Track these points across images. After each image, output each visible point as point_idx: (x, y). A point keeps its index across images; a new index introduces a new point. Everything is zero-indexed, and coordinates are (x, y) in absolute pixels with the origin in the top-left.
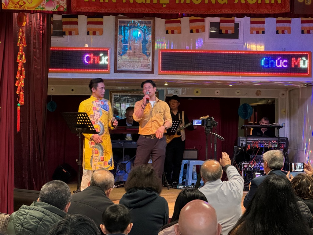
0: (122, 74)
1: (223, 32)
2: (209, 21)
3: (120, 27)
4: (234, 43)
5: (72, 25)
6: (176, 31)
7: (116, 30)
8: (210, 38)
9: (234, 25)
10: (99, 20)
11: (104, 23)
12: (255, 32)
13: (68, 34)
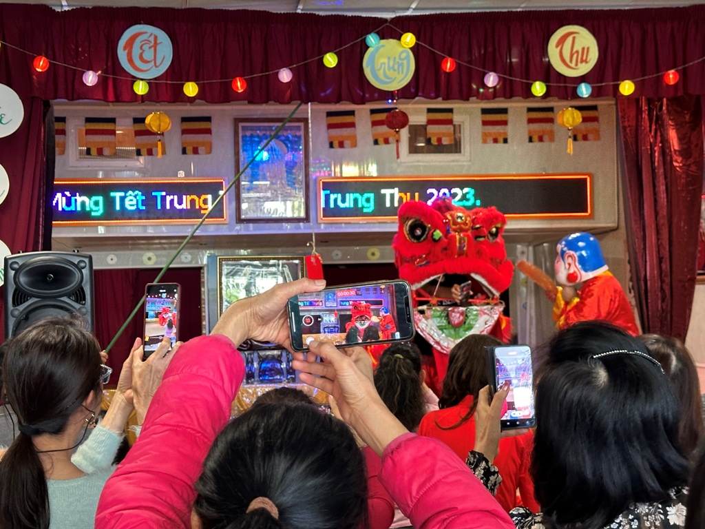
0: (251, 225)
1: (434, 142)
3: (243, 137)
4: (453, 161)
6: (347, 143)
7: (236, 144)
8: (409, 153)
9: (452, 129)
10: (203, 125)
11: (213, 133)
12: (490, 140)
13: (146, 153)
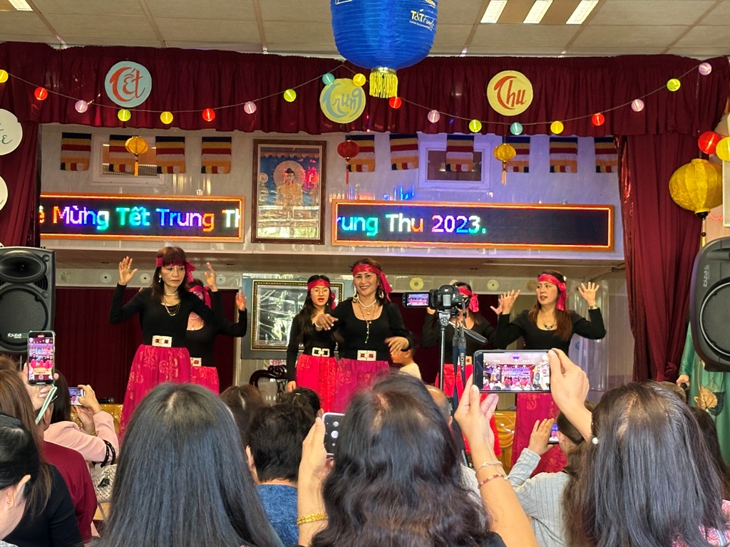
1: (453, 168)
2: (427, 148)
3: (261, 158)
4: (472, 188)
5: (173, 155)
6: (365, 167)
7: (255, 164)
8: (428, 178)
9: (472, 156)
10: (223, 145)
11: (233, 152)
12: (511, 168)
13: (166, 171)
